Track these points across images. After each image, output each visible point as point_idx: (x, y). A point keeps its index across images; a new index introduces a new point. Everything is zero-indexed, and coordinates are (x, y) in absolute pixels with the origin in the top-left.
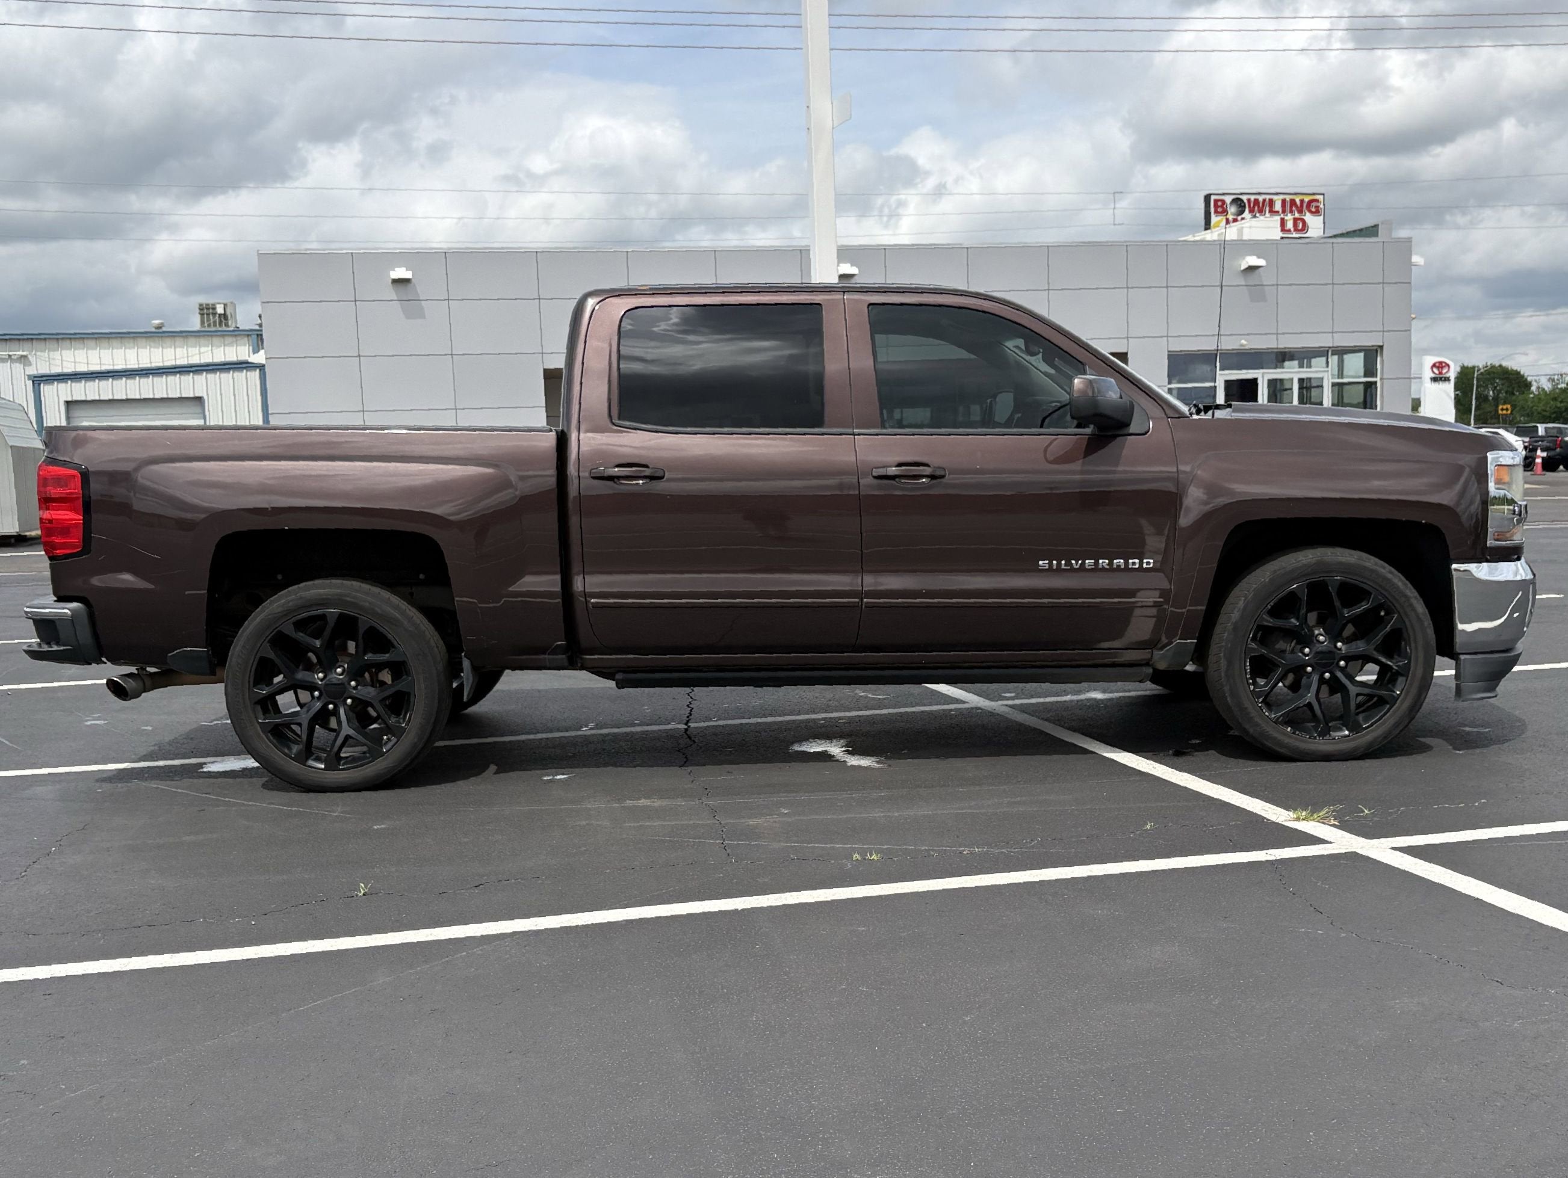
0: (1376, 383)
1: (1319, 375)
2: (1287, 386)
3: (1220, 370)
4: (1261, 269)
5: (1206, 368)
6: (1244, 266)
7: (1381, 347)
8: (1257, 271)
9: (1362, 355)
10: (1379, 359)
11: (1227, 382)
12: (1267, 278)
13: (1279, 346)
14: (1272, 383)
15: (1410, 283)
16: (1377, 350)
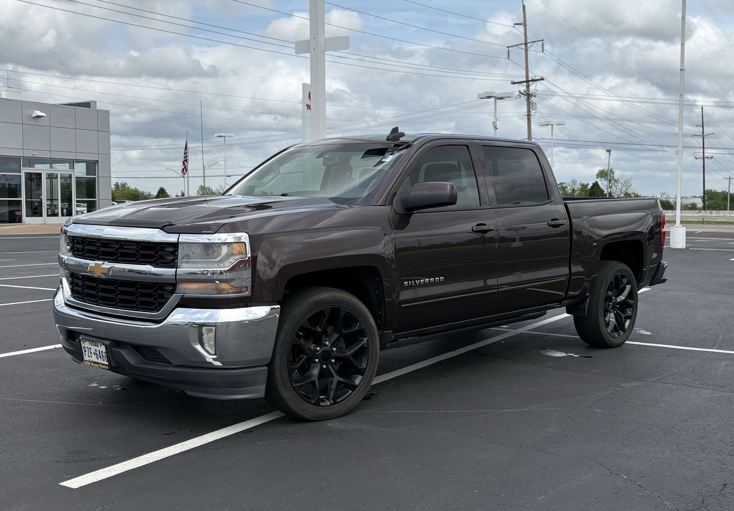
0: (95, 178)
1: (70, 173)
2: (55, 177)
3: (23, 167)
4: (42, 118)
5: (16, 166)
6: (34, 115)
7: (97, 161)
8: (40, 118)
9: (85, 164)
10: (96, 167)
11: (25, 173)
12: (45, 122)
13: (52, 157)
15: (109, 132)
16: (95, 162)
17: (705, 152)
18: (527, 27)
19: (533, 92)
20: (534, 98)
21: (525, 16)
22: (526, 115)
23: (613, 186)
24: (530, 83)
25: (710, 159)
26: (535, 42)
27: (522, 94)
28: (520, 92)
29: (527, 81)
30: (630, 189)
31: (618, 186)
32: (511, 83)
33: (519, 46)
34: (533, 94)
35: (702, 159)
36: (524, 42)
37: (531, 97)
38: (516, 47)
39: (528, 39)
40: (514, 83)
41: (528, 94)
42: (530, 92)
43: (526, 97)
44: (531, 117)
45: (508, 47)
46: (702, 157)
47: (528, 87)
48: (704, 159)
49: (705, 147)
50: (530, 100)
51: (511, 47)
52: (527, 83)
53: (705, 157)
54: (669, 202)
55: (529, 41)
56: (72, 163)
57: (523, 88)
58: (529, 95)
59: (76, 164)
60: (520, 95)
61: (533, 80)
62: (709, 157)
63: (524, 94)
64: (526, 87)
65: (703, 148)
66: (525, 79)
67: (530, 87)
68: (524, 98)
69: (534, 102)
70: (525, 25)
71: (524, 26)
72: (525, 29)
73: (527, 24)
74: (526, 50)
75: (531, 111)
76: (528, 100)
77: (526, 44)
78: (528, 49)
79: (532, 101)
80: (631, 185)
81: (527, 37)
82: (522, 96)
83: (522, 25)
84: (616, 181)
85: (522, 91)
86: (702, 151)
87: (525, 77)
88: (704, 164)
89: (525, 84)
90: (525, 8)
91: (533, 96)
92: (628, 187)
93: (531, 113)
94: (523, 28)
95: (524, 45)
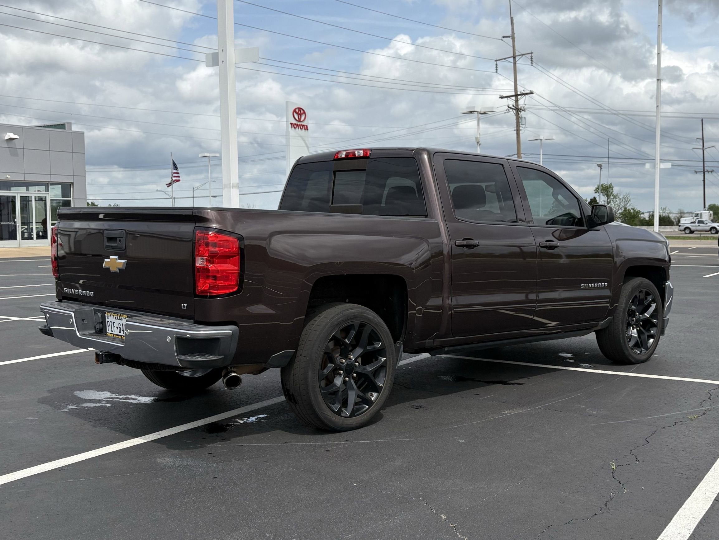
0: (71, 200)
1: (44, 195)
2: (30, 199)
4: (15, 140)
6: (7, 138)
7: (72, 183)
8: (13, 141)
9: (60, 186)
10: (71, 189)
12: (18, 145)
13: (26, 180)
14: (23, 199)
15: (84, 153)
16: (70, 184)
17: (705, 165)
18: (515, 39)
19: (522, 106)
20: (523, 112)
21: (513, 29)
22: (515, 130)
23: (612, 201)
24: (519, 97)
25: (710, 172)
26: (523, 55)
27: (511, 108)
28: (509, 107)
29: (516, 95)
30: (628, 204)
31: (617, 201)
32: (500, 98)
33: (508, 59)
34: (523, 108)
35: (703, 173)
36: (512, 55)
37: (520, 112)
38: (504, 60)
39: (516, 51)
40: (502, 97)
41: (517, 108)
42: (519, 106)
43: (515, 111)
44: (521, 132)
45: (496, 61)
46: (702, 170)
47: (517, 101)
48: (704, 173)
49: (705, 160)
50: (519, 114)
51: (499, 60)
52: (516, 97)
53: (705, 170)
54: (669, 217)
55: (517, 53)
56: (47, 185)
57: (511, 102)
58: (518, 110)
59: (51, 186)
60: (509, 110)
61: (522, 94)
62: (709, 170)
63: (512, 109)
64: (514, 102)
65: (704, 161)
66: (513, 93)
67: (519, 102)
68: (512, 113)
69: (523, 116)
70: (513, 37)
71: (512, 39)
72: (514, 41)
73: (515, 37)
74: (515, 63)
75: (520, 125)
76: (517, 115)
77: (514, 57)
78: (517, 62)
79: (521, 115)
80: (630, 200)
81: (515, 50)
82: (511, 110)
83: (510, 38)
84: (615, 197)
85: (511, 106)
86: (702, 165)
87: (514, 91)
88: (704, 178)
89: (514, 98)
90: (513, 20)
91: (523, 110)
92: (627, 202)
93: (521, 128)
94: (511, 40)
95: (512, 58)
